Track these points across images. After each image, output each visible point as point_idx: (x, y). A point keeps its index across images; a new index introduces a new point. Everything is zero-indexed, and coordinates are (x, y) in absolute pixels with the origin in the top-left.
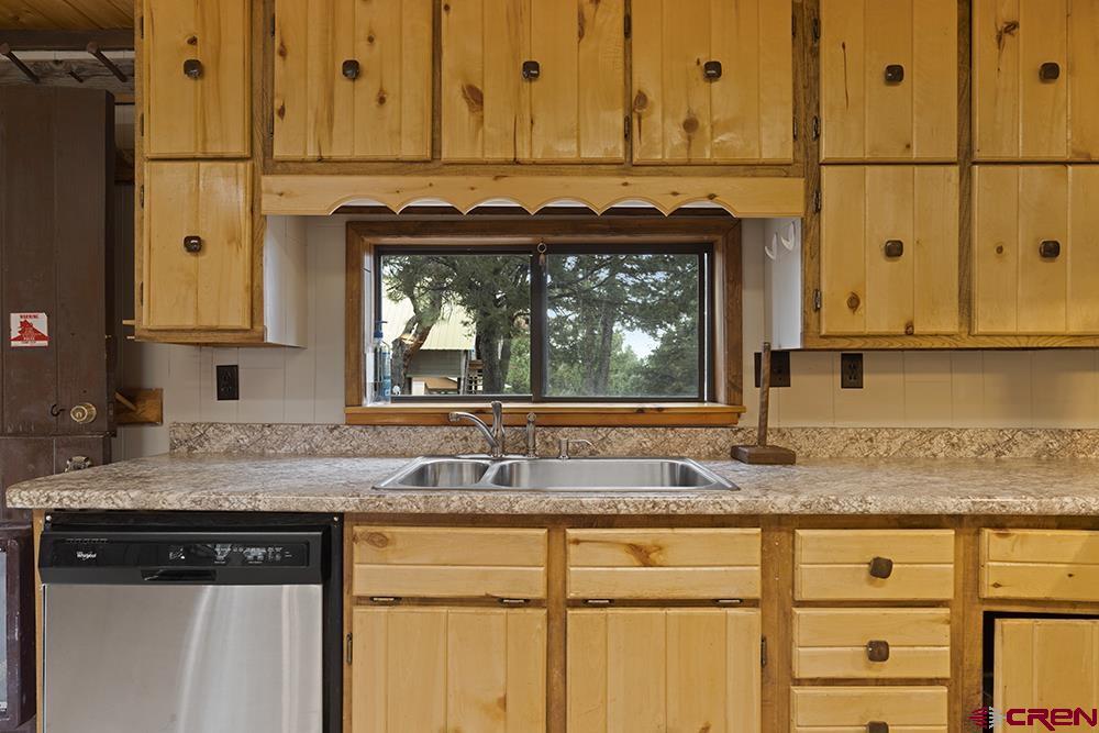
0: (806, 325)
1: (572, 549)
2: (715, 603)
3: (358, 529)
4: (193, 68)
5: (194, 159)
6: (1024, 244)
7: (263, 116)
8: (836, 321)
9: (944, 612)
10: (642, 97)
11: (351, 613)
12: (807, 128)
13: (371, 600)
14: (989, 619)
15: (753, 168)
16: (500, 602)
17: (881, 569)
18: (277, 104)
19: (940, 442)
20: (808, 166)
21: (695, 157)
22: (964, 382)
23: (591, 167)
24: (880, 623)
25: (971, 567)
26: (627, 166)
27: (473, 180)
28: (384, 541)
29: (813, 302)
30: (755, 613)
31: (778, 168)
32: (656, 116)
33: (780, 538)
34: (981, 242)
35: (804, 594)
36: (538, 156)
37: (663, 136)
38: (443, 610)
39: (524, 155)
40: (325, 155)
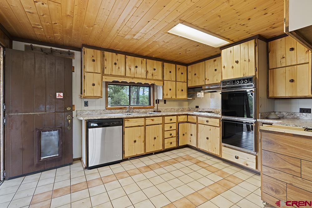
0: (163, 97)
1: (146, 120)
2: (158, 124)
3: (126, 119)
4: (94, 61)
5: (93, 73)
6: (180, 90)
7: (103, 68)
8: (165, 97)
9: (175, 123)
10: (148, 71)
11: (124, 129)
12: (163, 77)
13: (127, 127)
14: (179, 124)
15: (158, 80)
16: (139, 126)
17: (171, 120)
18: (105, 67)
19: (173, 109)
20: (163, 80)
21: (153, 78)
22: (175, 103)
23: (142, 79)
24: (171, 125)
25: (177, 119)
26: (146, 79)
27: (130, 79)
28: (128, 120)
29: (163, 95)
30: (162, 125)
31: (160, 80)
32: (149, 73)
33: (163, 118)
34: (177, 89)
35: (165, 123)
36: (137, 77)
37: (149, 76)
38: (134, 128)
39: (135, 77)
40: (112, 74)
